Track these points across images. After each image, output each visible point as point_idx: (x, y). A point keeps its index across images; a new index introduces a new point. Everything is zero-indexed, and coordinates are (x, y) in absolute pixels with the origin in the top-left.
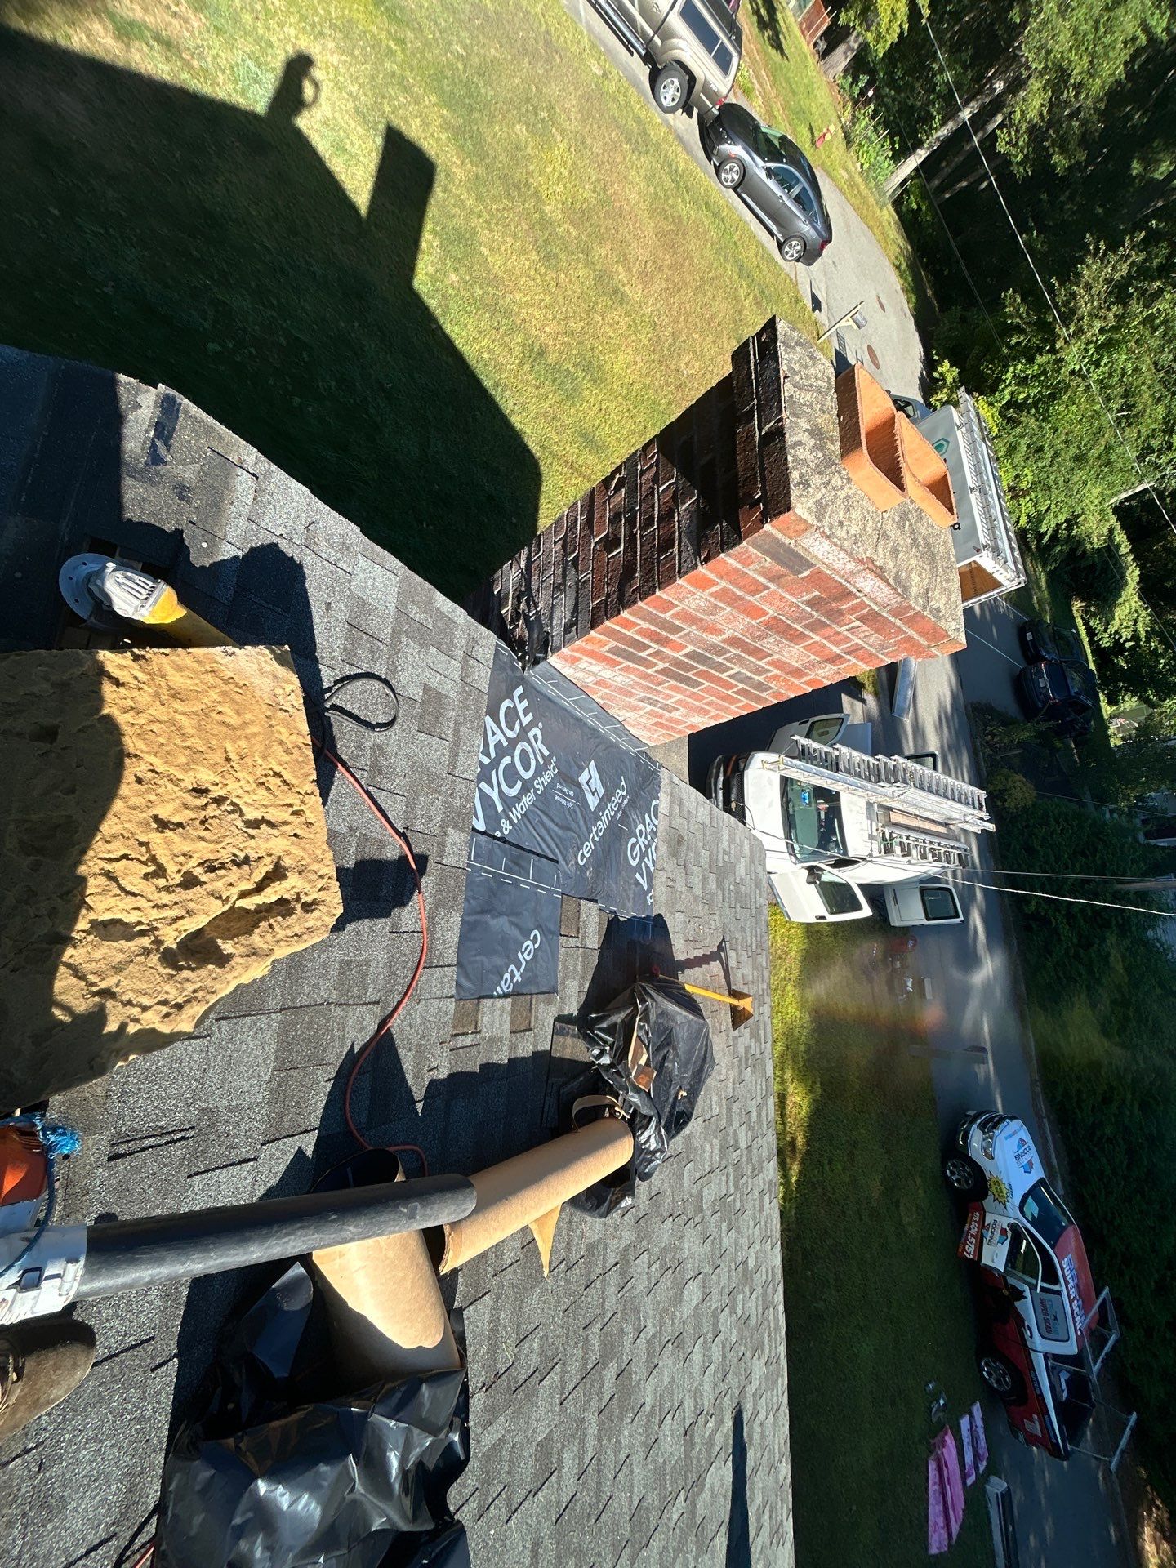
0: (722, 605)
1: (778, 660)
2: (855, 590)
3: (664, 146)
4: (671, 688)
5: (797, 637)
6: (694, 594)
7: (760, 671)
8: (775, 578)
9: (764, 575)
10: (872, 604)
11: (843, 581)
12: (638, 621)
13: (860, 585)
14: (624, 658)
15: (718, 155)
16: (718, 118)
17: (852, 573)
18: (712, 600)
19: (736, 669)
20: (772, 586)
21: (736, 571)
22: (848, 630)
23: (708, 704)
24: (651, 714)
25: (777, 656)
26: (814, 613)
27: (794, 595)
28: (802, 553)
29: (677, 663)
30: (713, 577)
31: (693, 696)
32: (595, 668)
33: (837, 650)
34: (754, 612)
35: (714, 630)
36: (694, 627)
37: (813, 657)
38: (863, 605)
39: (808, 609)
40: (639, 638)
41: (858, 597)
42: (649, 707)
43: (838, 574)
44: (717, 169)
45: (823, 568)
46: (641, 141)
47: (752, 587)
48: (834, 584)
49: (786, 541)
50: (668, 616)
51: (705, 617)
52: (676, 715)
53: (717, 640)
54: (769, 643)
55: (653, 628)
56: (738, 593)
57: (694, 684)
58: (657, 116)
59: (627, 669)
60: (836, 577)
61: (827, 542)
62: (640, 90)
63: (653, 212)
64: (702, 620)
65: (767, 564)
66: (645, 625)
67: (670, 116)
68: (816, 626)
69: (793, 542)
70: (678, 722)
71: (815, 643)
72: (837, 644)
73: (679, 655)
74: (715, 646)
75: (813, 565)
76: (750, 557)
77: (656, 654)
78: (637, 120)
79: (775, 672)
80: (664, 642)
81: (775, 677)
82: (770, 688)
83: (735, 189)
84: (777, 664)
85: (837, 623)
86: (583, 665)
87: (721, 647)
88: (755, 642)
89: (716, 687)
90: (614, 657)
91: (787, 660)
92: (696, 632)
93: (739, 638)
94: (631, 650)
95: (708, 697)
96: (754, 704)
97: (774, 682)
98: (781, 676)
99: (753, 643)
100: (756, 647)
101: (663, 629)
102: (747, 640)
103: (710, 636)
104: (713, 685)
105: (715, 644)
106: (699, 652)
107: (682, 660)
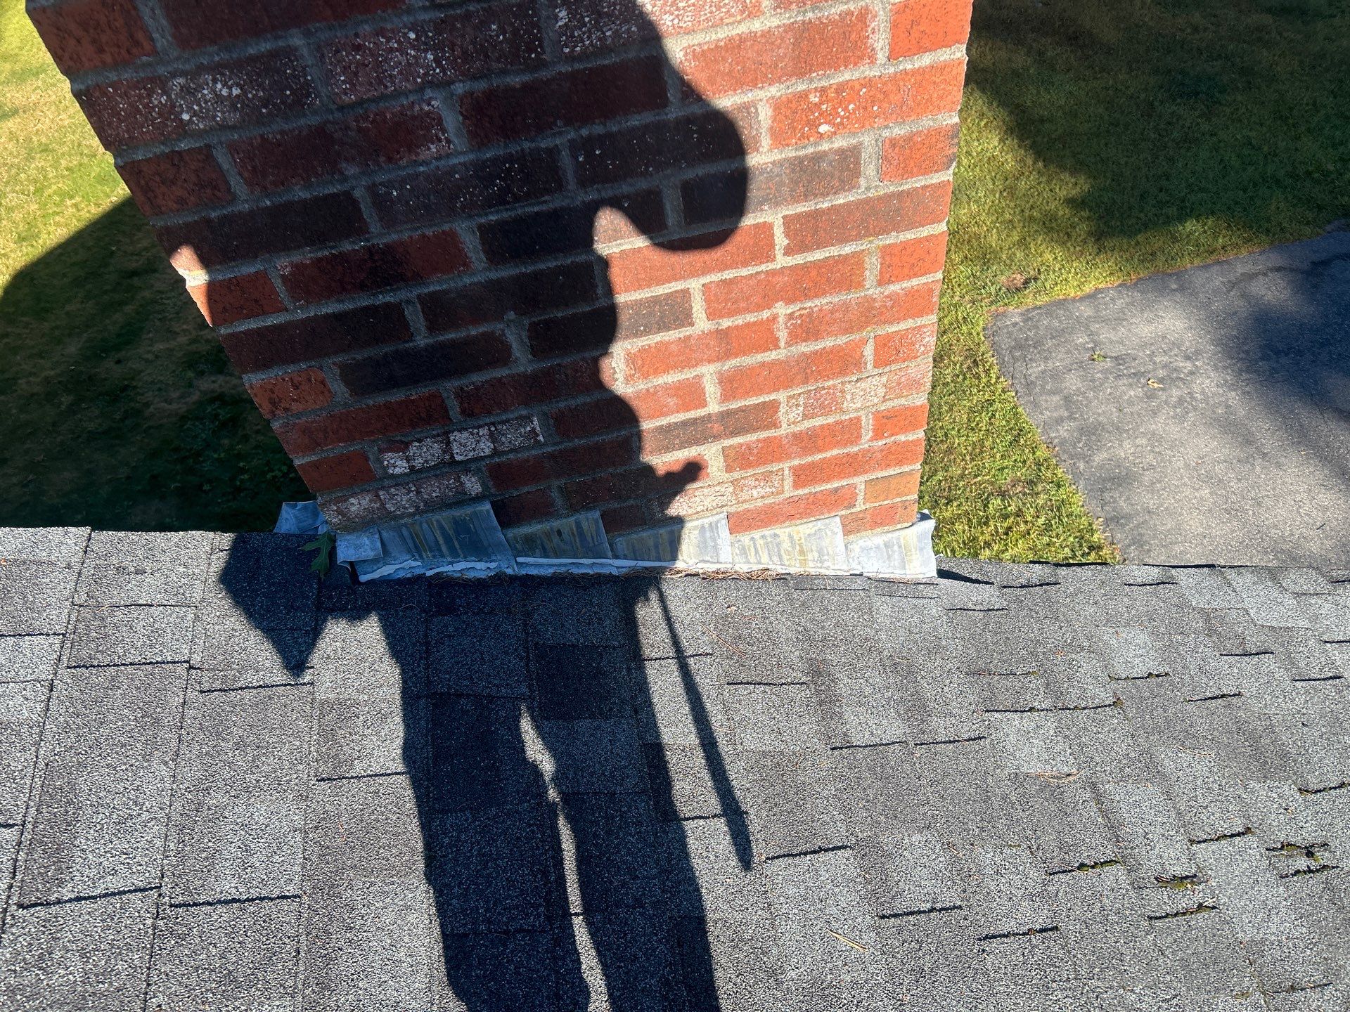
14: (415, 380)
23: (808, 333)
31: (732, 342)
35: (404, 132)
36: (352, 169)
51: (310, 121)
52: (795, 422)
53: (452, 153)
59: (480, 403)
64: (320, 133)
70: (841, 433)
73: (482, 273)
77: (438, 312)
80: (384, 269)
86: (394, 464)
87: (510, 158)
88: (542, 65)
89: (728, 275)
90: (397, 396)
91: (722, 34)
92: (382, 177)
93: (490, 95)
94: (387, 349)
95: (766, 314)
96: (910, 235)
97: (824, 128)
98: (804, 96)
99: (544, 74)
100: (573, 76)
101: (318, 239)
102: (516, 80)
103: (424, 155)
104: (714, 277)
105: (479, 166)
106: (502, 224)
107: (517, 279)
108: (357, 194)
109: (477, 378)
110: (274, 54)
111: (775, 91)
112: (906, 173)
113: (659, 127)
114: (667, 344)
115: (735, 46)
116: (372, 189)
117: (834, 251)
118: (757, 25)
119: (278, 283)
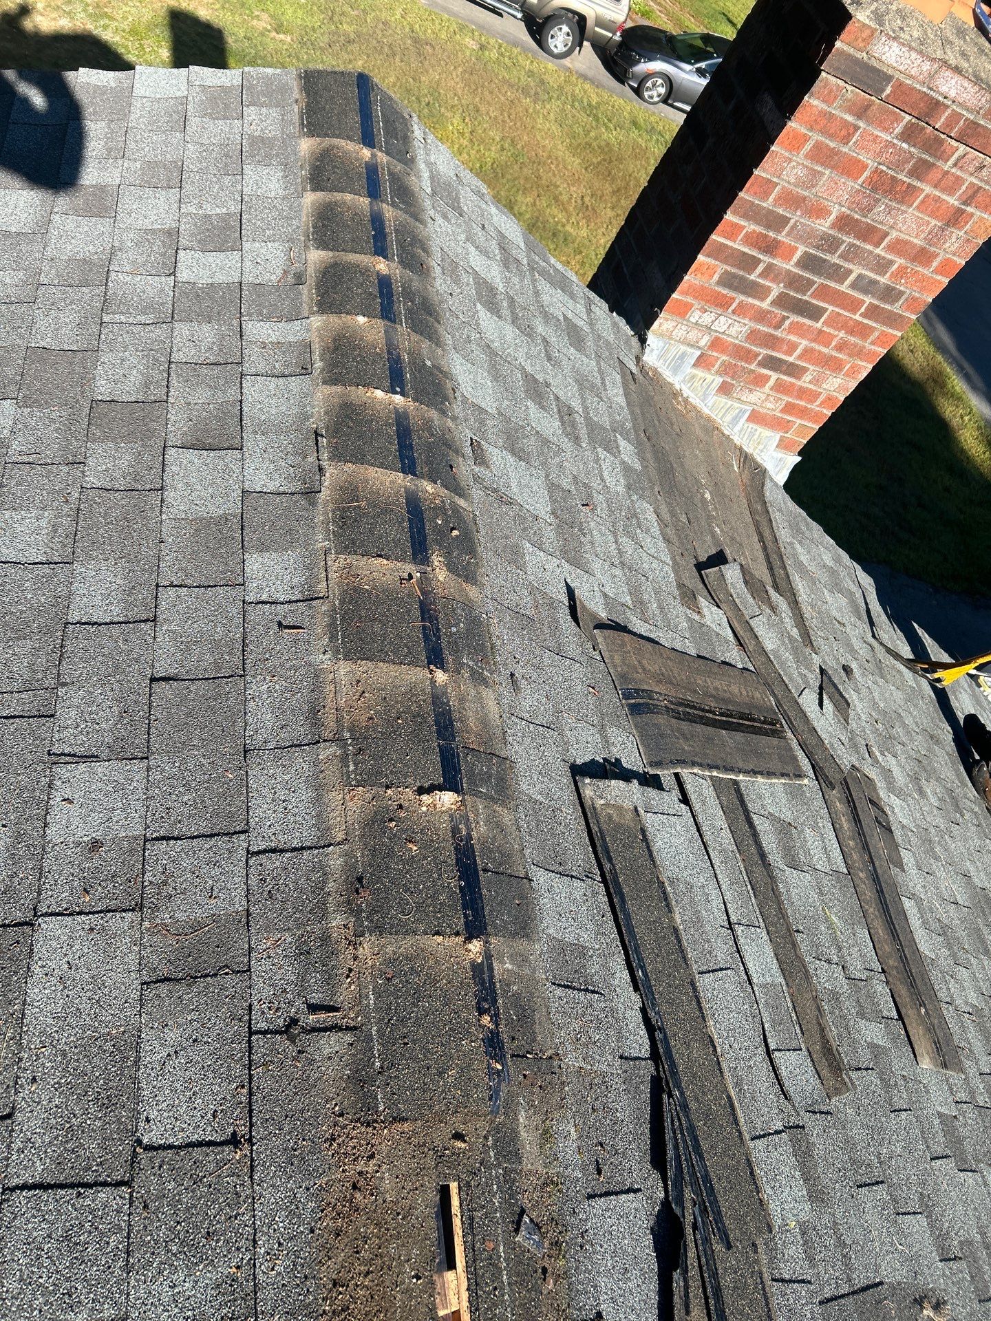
0: (820, 169)
1: (898, 241)
2: (941, 98)
3: (568, 89)
4: (795, 329)
5: (904, 194)
6: (790, 160)
7: (882, 266)
8: (862, 112)
9: (850, 112)
10: (964, 113)
11: (925, 89)
12: (743, 223)
13: (943, 89)
14: (736, 289)
15: (634, 77)
16: (621, 45)
17: (931, 76)
18: (808, 163)
19: (857, 270)
20: (861, 124)
21: (823, 114)
22: (955, 165)
23: (839, 348)
24: (780, 387)
25: (894, 234)
26: (912, 149)
27: (885, 129)
28: (875, 64)
29: (793, 282)
30: (803, 130)
31: (820, 337)
32: (707, 318)
33: (953, 201)
34: (851, 168)
35: (820, 212)
36: (799, 213)
37: (933, 222)
38: (956, 116)
39: (905, 146)
40: (746, 250)
41: (948, 107)
42: (774, 376)
43: (919, 82)
44: (638, 91)
45: (902, 78)
46: (541, 90)
47: (844, 133)
48: (920, 96)
49: (859, 55)
50: (768, 204)
51: (806, 194)
52: (805, 381)
53: (824, 225)
54: (880, 215)
55: (759, 229)
56: (832, 145)
57: (815, 313)
58: (551, 65)
59: (741, 310)
60: (918, 86)
61: (895, 44)
62: (525, 49)
63: (575, 149)
64: (804, 198)
65: (849, 96)
66: (751, 227)
67: (567, 62)
68: (922, 169)
69: (864, 54)
70: (812, 396)
71: (927, 196)
72: (951, 191)
73: (790, 266)
74: (825, 237)
75: (889, 78)
76: (831, 90)
77: (769, 271)
78: (531, 73)
79: (900, 261)
80: (771, 247)
81: (902, 272)
82: (901, 293)
83: (665, 101)
84: (899, 247)
85: (939, 158)
86: (695, 316)
87: (833, 237)
88: (866, 217)
89: (841, 311)
90: (725, 291)
91: (907, 237)
92: (802, 220)
93: (848, 216)
94: (741, 273)
95: (836, 333)
96: (891, 331)
97: (903, 281)
98: (907, 268)
99: (864, 220)
100: (868, 224)
101: (768, 227)
102: (856, 216)
103: (818, 221)
104: (837, 310)
105: (825, 233)
106: (811, 254)
107: (796, 273)
108: (792, 221)
109: (750, 300)
110: (819, 172)
111: (902, 261)
112: (907, 309)
113: (871, 252)
114: (805, 324)
115: (906, 243)
116: (797, 221)
117: (870, 323)
118: (915, 241)
119: (744, 232)
